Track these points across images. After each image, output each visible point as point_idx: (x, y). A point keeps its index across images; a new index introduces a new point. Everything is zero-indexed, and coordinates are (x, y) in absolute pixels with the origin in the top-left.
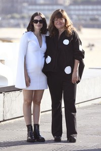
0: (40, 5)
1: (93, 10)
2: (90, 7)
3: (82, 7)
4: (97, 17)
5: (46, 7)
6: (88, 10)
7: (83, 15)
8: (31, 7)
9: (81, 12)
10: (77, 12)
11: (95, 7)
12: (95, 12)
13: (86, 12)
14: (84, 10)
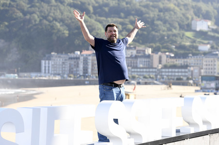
0: (140, 68)
1: (178, 72)
2: (177, 70)
3: (170, 70)
4: (182, 77)
5: (145, 70)
6: (175, 72)
7: (171, 76)
8: (133, 70)
9: (170, 74)
10: (167, 74)
11: (180, 70)
12: (180, 74)
13: (173, 74)
14: (172, 72)
